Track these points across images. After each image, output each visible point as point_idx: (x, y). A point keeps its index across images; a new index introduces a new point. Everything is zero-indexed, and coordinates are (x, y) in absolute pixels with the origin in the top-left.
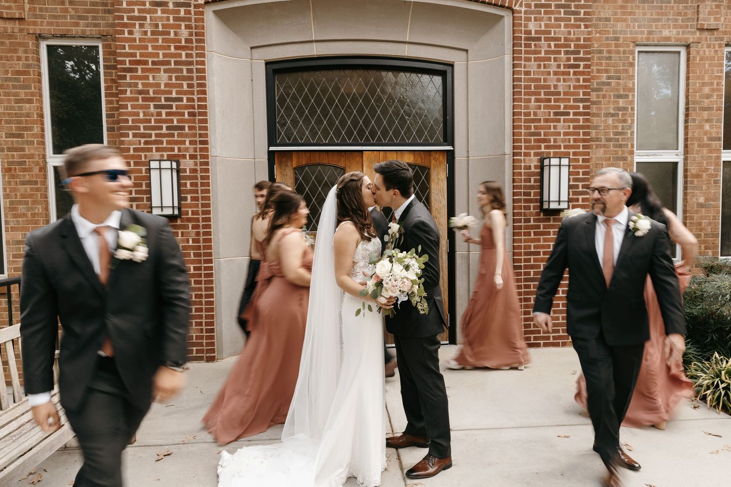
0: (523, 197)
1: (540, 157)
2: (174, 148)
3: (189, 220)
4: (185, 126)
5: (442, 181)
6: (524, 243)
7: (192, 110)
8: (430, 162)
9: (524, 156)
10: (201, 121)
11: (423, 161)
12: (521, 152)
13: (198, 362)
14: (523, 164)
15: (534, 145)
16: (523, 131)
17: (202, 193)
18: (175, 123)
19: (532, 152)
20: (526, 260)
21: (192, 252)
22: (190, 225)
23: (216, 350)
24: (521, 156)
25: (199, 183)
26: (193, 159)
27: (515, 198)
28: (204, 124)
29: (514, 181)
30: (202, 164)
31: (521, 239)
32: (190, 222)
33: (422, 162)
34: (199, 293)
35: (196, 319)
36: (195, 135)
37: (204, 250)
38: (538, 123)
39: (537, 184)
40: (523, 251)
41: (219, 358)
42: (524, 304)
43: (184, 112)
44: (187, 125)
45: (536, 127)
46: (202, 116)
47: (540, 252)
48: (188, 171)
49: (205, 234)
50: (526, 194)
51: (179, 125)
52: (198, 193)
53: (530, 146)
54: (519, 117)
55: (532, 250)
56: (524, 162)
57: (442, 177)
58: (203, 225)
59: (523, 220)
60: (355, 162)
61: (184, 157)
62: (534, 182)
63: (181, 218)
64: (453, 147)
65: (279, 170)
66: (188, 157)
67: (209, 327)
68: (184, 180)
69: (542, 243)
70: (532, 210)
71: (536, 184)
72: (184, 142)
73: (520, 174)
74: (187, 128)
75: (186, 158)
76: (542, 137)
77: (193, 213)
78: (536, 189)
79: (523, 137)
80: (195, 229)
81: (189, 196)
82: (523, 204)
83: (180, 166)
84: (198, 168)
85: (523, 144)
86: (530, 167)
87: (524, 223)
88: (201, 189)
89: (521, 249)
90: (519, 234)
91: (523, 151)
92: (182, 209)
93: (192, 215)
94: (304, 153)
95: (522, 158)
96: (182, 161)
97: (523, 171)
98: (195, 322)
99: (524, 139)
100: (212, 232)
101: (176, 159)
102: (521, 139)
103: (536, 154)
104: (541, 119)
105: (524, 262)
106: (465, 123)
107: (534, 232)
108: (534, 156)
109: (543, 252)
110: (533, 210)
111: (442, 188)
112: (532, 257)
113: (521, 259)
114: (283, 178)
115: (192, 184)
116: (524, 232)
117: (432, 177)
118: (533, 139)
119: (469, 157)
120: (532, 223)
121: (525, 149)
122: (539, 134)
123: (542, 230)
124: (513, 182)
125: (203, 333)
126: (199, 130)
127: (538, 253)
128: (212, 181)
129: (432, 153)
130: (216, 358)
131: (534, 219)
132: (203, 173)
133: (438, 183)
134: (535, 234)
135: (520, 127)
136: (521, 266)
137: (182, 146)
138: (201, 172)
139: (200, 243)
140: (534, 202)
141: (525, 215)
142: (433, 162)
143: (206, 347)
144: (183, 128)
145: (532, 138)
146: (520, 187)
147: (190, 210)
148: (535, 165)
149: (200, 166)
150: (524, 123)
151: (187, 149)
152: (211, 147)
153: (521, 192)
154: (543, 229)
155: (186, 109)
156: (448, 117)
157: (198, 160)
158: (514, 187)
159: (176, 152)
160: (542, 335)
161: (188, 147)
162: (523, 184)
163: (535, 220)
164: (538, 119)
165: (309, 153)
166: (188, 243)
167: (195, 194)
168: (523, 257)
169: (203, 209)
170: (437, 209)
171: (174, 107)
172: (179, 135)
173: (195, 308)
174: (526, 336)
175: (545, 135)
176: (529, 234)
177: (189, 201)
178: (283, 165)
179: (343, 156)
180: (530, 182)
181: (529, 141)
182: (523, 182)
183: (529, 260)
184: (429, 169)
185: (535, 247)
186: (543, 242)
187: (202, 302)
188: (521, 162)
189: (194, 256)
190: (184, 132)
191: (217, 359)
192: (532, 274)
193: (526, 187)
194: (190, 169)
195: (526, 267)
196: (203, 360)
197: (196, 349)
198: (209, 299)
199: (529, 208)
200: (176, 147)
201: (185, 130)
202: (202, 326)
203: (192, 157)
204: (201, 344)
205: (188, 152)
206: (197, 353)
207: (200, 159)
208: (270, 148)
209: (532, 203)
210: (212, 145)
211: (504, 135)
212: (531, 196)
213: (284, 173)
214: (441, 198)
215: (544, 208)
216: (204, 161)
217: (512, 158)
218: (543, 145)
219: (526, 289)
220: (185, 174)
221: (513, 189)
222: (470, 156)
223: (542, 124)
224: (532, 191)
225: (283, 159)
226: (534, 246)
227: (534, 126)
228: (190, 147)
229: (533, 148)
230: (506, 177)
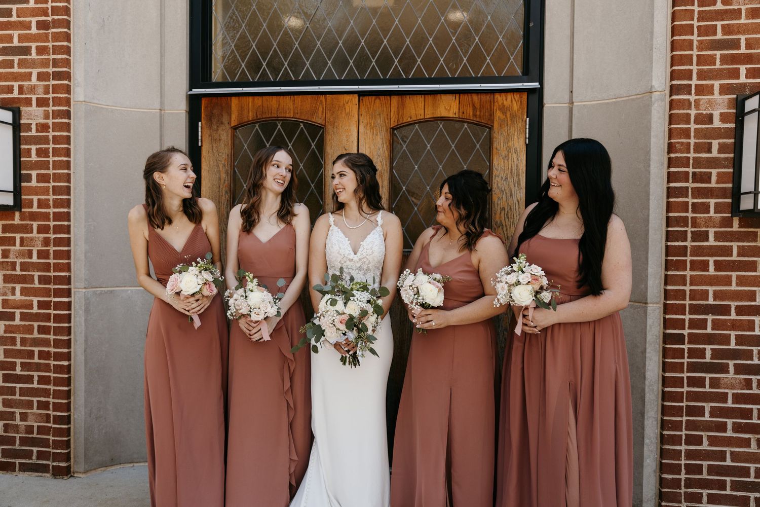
0: (690, 185)
1: (734, 96)
2: (13, 86)
3: (34, 216)
4: (31, 47)
5: (516, 152)
6: (691, 285)
7: (43, 18)
8: (492, 115)
9: (696, 94)
10: (56, 37)
11: (478, 113)
12: (690, 86)
13: (40, 474)
14: (693, 112)
15: (720, 70)
16: (695, 38)
17: (54, 169)
18: (16, 43)
19: (717, 84)
20: (694, 324)
21: (36, 274)
22: (35, 225)
23: (72, 456)
24: (690, 94)
25: (51, 150)
26: (42, 106)
27: (672, 185)
28: (60, 41)
29: (671, 148)
30: (56, 114)
31: (685, 276)
32: (35, 220)
33: (475, 115)
34: (46, 349)
35: (40, 397)
36: (45, 63)
37: (54, 271)
38: (732, 19)
39: (726, 155)
40: (687, 302)
41: (76, 470)
42: (687, 421)
43: (31, 22)
44: (34, 45)
45: (727, 30)
46: (57, 28)
47: (729, 306)
48: (34, 127)
49: (57, 242)
50: (697, 178)
51: (21, 44)
52: (49, 169)
53: (711, 70)
54: (688, 8)
55: (711, 301)
56: (697, 106)
57: (517, 145)
58: (54, 226)
59: (689, 235)
60: (344, 115)
61: (28, 102)
62: (719, 152)
63: (20, 211)
64: (541, 83)
65: (207, 132)
66: (34, 102)
67: (59, 414)
68: (26, 144)
69: (734, 287)
70: (712, 213)
71: (722, 156)
72: (28, 77)
73: (686, 133)
74: (34, 51)
75: (31, 105)
76: (743, 50)
77: (41, 204)
78: (725, 167)
79: (695, 53)
80: (42, 233)
81: (34, 173)
82: (691, 200)
83: (20, 119)
84: (50, 122)
85: (695, 68)
86: (709, 119)
87: (693, 240)
88: (54, 161)
89: (684, 299)
90: (681, 265)
91: (694, 82)
92: (23, 197)
93: (38, 207)
94: (251, 98)
95: (692, 98)
96: (23, 109)
97: (693, 126)
98: (38, 401)
99: (698, 56)
100: (72, 240)
101: (15, 106)
102: (692, 55)
103: (724, 90)
104: (740, 10)
105: (689, 328)
106: (568, 32)
107: (715, 262)
108: (720, 94)
109: (737, 307)
110: (715, 213)
111: (514, 168)
112: (710, 318)
113: (684, 320)
114: (214, 145)
115: (40, 152)
116: (691, 261)
117: (495, 145)
118: (718, 57)
119: (573, 103)
120: (712, 242)
121: (699, 79)
122: (736, 44)
123: (734, 257)
124: (669, 152)
125: (50, 422)
126: (54, 53)
127: (726, 310)
128: (75, 147)
129: (497, 96)
130: (72, 470)
131: (715, 233)
132: (58, 131)
133: (507, 157)
134: (719, 266)
135: (689, 30)
136: (683, 335)
137: (26, 83)
138: (53, 131)
139: (49, 259)
140: (718, 197)
141: (695, 223)
142: (498, 114)
143: (53, 449)
144: (27, 51)
145: (718, 53)
146: (685, 162)
147: (35, 199)
148: (721, 114)
149: (53, 118)
150: (699, 21)
151: (33, 89)
152: (74, 84)
153: (687, 173)
154: (739, 255)
155: (33, 16)
156: (531, 25)
157: (51, 109)
158: (671, 162)
159: (16, 94)
160: (728, 492)
161: (35, 85)
162: (692, 155)
163: (718, 236)
164: (734, 9)
165: (260, 98)
166: (31, 257)
167: (45, 170)
168: (687, 317)
169: (55, 197)
170: (504, 209)
171: (14, 13)
172: (22, 64)
173: (38, 376)
174: (690, 490)
175: (748, 46)
176: (704, 266)
177: (34, 183)
178: (214, 121)
179: (321, 101)
180: (709, 151)
181: (711, 60)
182: (692, 150)
183: (702, 324)
184: (491, 128)
185: (717, 295)
186: (737, 285)
187: (50, 367)
188: (690, 108)
189: (40, 283)
190: (28, 57)
191: (74, 473)
192: (708, 354)
193: (698, 162)
194: (37, 124)
195: (693, 339)
196: (48, 472)
197: (38, 452)
198: (60, 361)
199: (705, 208)
200: (16, 85)
201: (31, 55)
202: (49, 409)
203: (42, 102)
204: (45, 443)
205: (35, 94)
206: (38, 458)
207: (54, 105)
208: (193, 90)
209: (712, 197)
210: (76, 82)
211: (651, 49)
212: (710, 182)
213: (216, 136)
214: (512, 186)
215: (741, 209)
216: (59, 110)
217: (668, 99)
218: (743, 69)
219: (693, 386)
220: (29, 134)
221: (669, 167)
222: (574, 100)
223: (743, 21)
224: (714, 172)
225: (216, 112)
226: (715, 292)
227: (723, 26)
228: (38, 86)
229: (718, 74)
230: (653, 140)
